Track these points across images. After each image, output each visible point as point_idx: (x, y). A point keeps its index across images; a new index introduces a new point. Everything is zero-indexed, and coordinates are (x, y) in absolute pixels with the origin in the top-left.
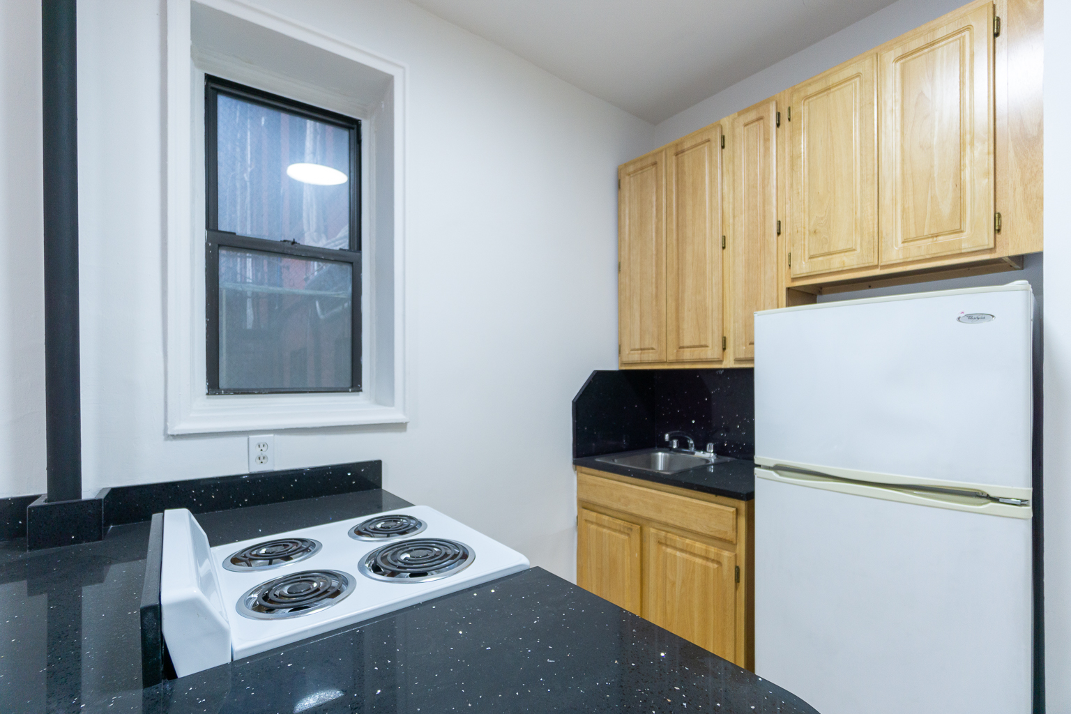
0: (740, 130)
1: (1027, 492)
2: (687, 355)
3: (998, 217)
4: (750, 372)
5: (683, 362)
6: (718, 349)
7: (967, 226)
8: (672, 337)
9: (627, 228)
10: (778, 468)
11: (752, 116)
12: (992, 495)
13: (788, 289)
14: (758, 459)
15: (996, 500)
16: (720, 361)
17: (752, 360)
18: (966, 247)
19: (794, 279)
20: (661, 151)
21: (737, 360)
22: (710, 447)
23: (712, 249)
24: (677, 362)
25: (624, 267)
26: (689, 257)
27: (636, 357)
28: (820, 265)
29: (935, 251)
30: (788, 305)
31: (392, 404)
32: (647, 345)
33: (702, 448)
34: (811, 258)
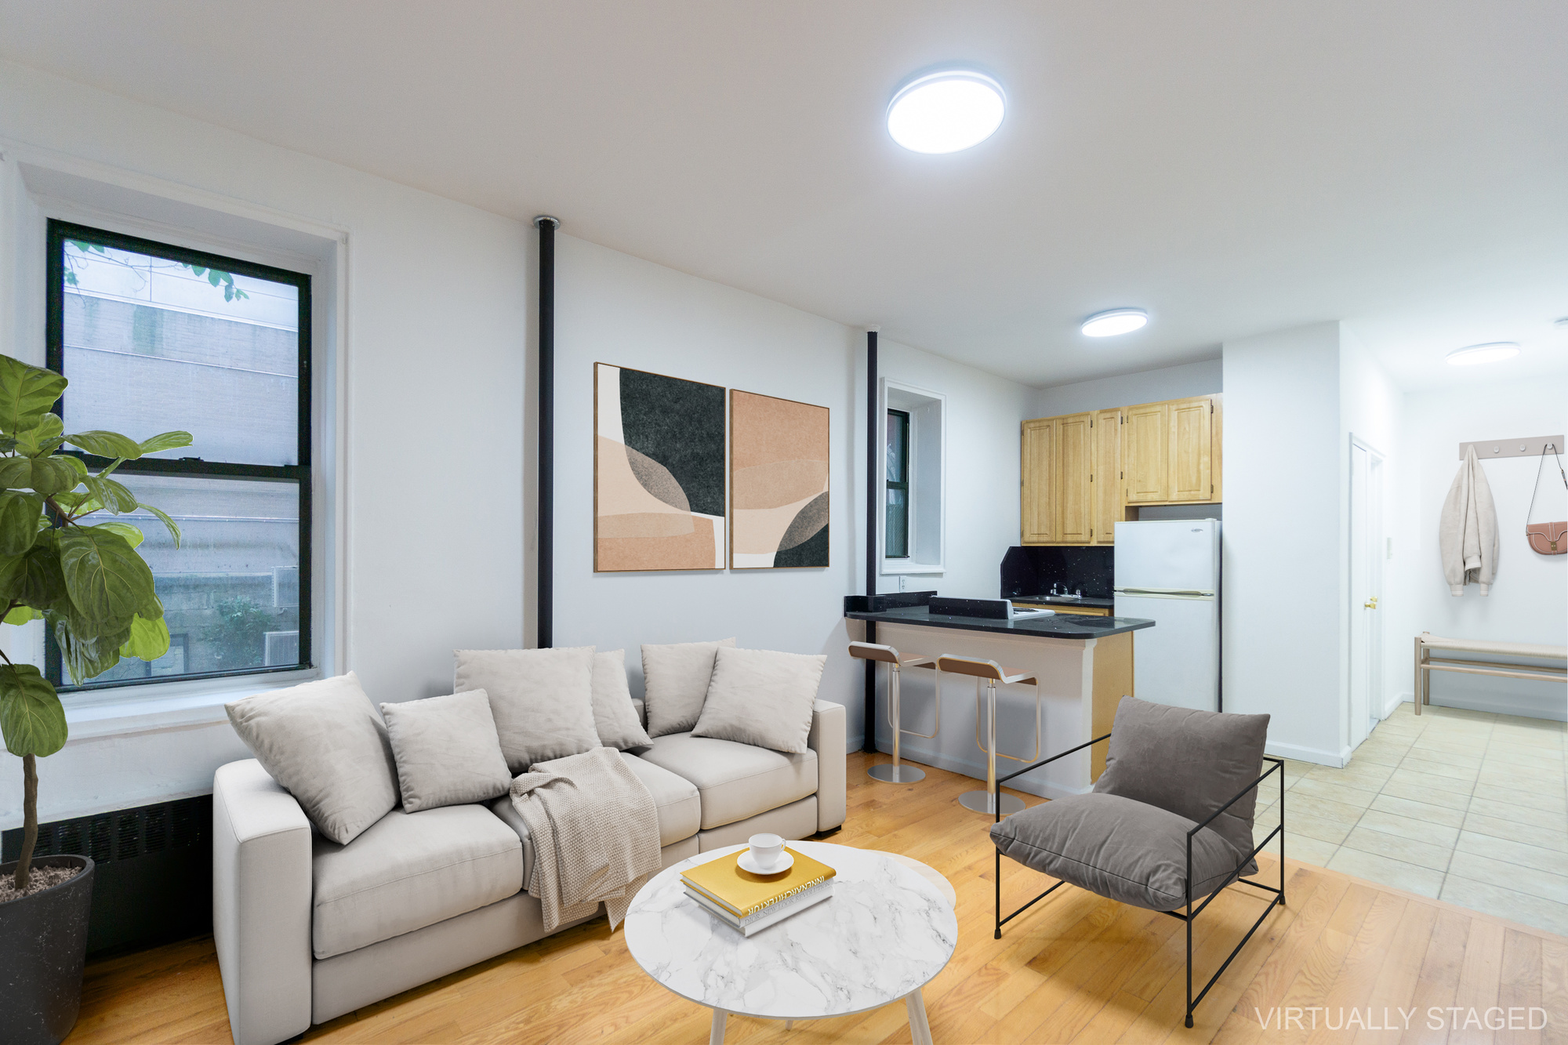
0: (1101, 421)
1: (1214, 591)
2: (1069, 538)
3: (1212, 487)
4: (1111, 550)
5: (1066, 542)
6: (1088, 535)
7: (1202, 489)
8: (1059, 528)
9: (1028, 461)
10: (1125, 591)
11: (1108, 415)
12: (1202, 593)
13: (1126, 507)
14: (1116, 587)
15: (1203, 595)
16: (1089, 542)
17: (1113, 542)
18: (1201, 497)
19: (1129, 503)
20: (1053, 420)
21: (1099, 542)
22: (1078, 592)
23: (1085, 481)
24: (1063, 542)
25: (1026, 483)
26: (1070, 483)
27: (1035, 538)
28: (1141, 497)
29: (1190, 497)
30: (1127, 519)
31: (939, 563)
32: (1042, 532)
33: (1072, 592)
34: (1138, 493)
